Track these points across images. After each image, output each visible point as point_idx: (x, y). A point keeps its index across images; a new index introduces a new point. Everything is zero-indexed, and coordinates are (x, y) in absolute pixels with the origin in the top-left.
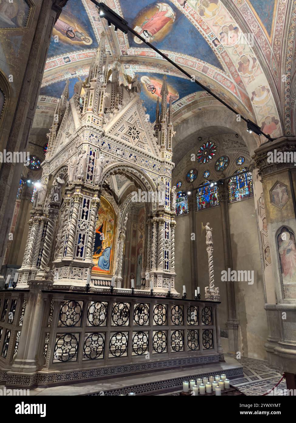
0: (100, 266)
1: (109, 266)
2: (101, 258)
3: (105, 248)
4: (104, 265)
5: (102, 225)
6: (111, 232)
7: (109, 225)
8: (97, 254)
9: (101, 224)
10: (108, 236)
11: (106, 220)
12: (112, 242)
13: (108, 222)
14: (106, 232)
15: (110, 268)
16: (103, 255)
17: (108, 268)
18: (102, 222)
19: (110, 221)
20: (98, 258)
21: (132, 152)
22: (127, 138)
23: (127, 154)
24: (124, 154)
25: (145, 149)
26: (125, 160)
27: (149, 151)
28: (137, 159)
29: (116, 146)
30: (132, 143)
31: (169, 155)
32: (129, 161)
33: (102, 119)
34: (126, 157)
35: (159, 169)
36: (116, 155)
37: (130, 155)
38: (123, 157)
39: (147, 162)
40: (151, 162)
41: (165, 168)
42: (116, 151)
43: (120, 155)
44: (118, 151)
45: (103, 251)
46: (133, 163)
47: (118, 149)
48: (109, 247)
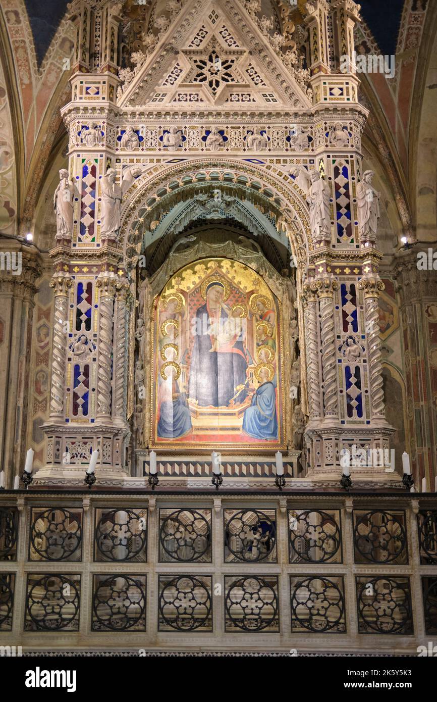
0: (250, 431)
1: (276, 428)
2: (251, 411)
3: (258, 385)
4: (261, 428)
6: (271, 344)
7: (261, 327)
8: (238, 403)
12: (275, 369)
13: (257, 320)
14: (255, 346)
15: (279, 432)
16: (255, 404)
17: (274, 434)
19: (262, 317)
20: (240, 412)
21: (208, 125)
22: (190, 95)
23: (194, 136)
24: (184, 139)
25: (254, 101)
26: (188, 153)
27: (270, 98)
28: (228, 137)
29: (160, 127)
30: (209, 100)
31: (341, 86)
32: (202, 150)
33: (107, 77)
34: (191, 144)
35: (310, 139)
36: (160, 150)
37: (204, 134)
38: (183, 148)
39: (265, 132)
40: (280, 128)
41: (326, 129)
42: (161, 139)
43: (173, 146)
44: (165, 139)
45: (252, 394)
46: (213, 151)
47: (165, 132)
48: (271, 383)
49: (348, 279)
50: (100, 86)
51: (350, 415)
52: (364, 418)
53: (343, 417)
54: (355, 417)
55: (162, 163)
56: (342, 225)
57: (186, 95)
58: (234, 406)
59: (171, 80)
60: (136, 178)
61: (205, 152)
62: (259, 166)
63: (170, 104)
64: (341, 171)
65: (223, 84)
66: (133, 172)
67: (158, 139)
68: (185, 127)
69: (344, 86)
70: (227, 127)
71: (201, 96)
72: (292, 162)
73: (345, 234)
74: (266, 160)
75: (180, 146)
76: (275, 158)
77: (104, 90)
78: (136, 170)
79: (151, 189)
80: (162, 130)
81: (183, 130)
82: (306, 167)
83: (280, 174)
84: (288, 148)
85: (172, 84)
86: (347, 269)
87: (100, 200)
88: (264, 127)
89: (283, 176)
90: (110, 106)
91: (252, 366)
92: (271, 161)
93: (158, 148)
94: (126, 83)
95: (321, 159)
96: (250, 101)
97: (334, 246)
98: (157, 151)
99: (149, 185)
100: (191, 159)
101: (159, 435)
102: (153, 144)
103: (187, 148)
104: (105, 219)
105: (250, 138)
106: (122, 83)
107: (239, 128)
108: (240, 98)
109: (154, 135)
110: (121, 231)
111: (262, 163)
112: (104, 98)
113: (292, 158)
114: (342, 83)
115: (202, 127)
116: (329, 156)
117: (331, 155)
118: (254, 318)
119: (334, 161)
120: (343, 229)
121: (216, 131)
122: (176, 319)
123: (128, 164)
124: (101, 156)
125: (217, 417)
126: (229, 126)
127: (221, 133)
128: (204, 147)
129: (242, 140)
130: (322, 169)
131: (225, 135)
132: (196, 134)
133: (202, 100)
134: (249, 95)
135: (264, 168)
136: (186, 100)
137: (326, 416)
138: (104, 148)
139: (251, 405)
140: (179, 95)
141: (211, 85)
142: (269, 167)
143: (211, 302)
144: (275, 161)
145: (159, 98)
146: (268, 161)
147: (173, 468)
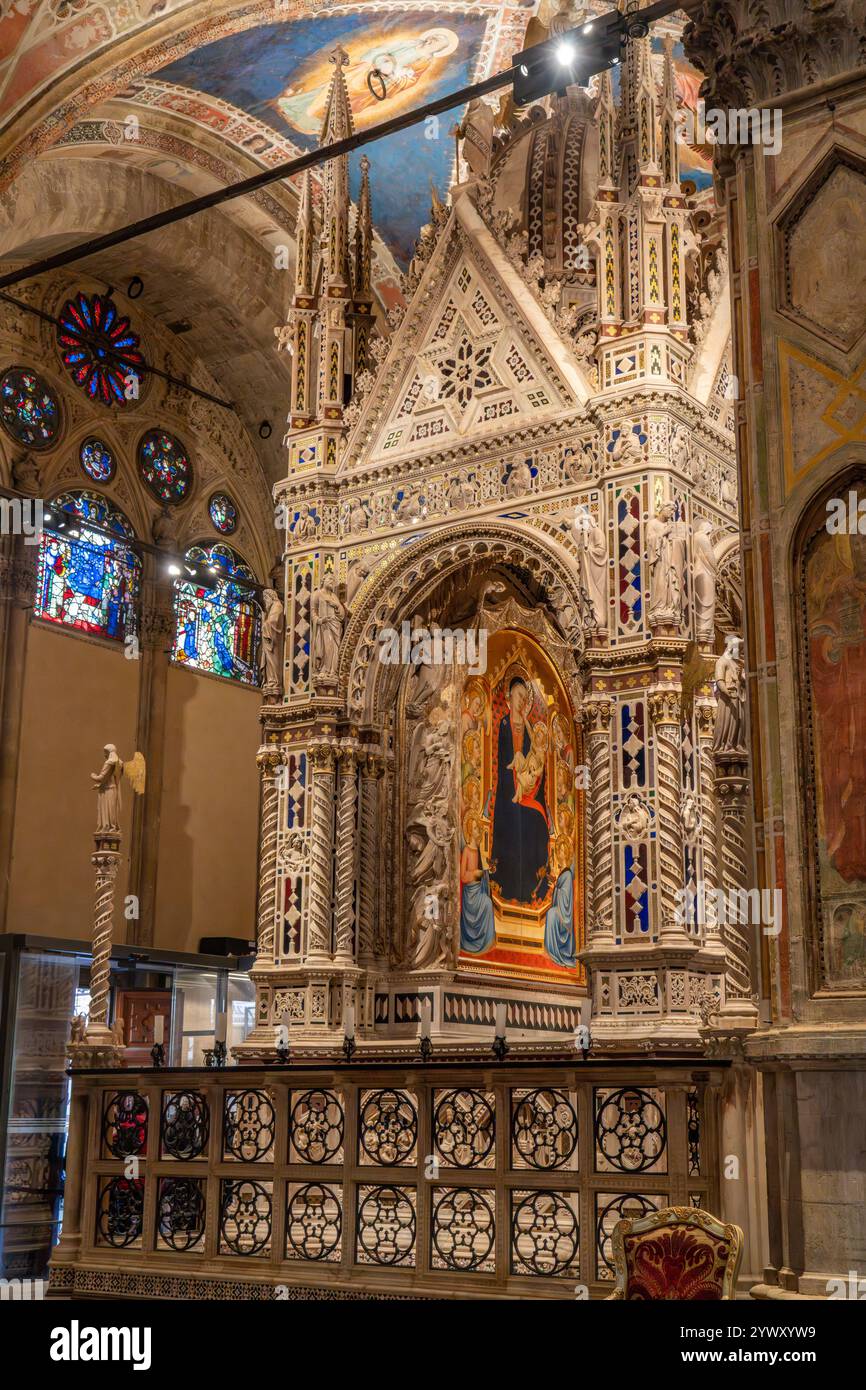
0: (551, 951)
1: (574, 949)
2: (552, 915)
3: (559, 870)
4: (561, 946)
5: (545, 774)
7: (561, 771)
8: (540, 900)
9: (541, 770)
16: (556, 904)
17: (572, 958)
18: (543, 761)
19: (563, 753)
22: (432, 424)
26: (427, 522)
27: (539, 400)
29: (393, 489)
30: (455, 427)
33: (322, 430)
38: (421, 515)
42: (395, 506)
46: (461, 512)
47: (399, 494)
48: (569, 869)
49: (631, 697)
50: (316, 444)
51: (630, 928)
52: (650, 933)
53: (618, 932)
54: (638, 931)
56: (628, 603)
57: (427, 425)
59: (408, 406)
60: (366, 577)
61: (449, 516)
62: (517, 523)
64: (629, 507)
65: (476, 393)
66: (359, 570)
68: (425, 481)
69: (636, 353)
71: (447, 422)
73: (631, 618)
74: (528, 511)
76: (541, 504)
77: (321, 449)
78: (363, 567)
79: (381, 593)
80: (395, 491)
81: (422, 485)
82: (586, 508)
83: (545, 528)
84: (563, 480)
85: (409, 412)
86: (631, 678)
88: (531, 454)
89: (550, 531)
92: (536, 510)
93: (390, 523)
94: (351, 428)
96: (510, 412)
98: (389, 528)
101: (461, 945)
102: (384, 519)
103: (427, 514)
105: (510, 478)
106: (347, 429)
107: (496, 463)
108: (498, 410)
109: (385, 502)
111: (524, 516)
112: (319, 464)
113: (565, 499)
114: (633, 349)
115: (446, 475)
116: (611, 486)
117: (614, 482)
119: (618, 492)
120: (628, 609)
121: (465, 477)
124: (318, 555)
126: (482, 464)
129: (498, 482)
133: (447, 430)
134: (510, 402)
136: (427, 435)
138: (320, 543)
139: (552, 905)
140: (419, 428)
141: (461, 399)
142: (531, 522)
143: (514, 711)
145: (392, 441)
146: (532, 511)
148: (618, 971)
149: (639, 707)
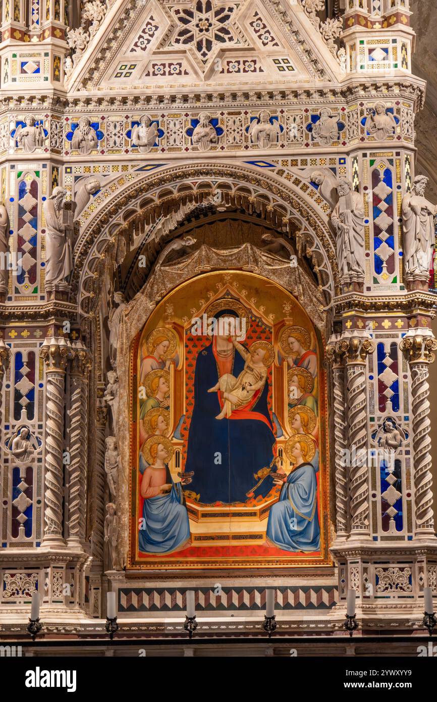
0: (277, 540)
1: (317, 534)
2: (279, 509)
3: (291, 468)
4: (293, 534)
5: (267, 386)
6: (310, 402)
7: (295, 378)
8: (260, 497)
9: (261, 383)
10: (298, 423)
11: (282, 360)
12: (316, 442)
13: (289, 367)
14: (286, 407)
15: (321, 541)
16: (286, 497)
17: (314, 542)
18: (264, 375)
19: (298, 362)
20: (263, 511)
21: (195, 112)
22: (170, 65)
23: (176, 128)
24: (161, 133)
25: (261, 70)
26: (167, 155)
27: (285, 66)
28: (224, 128)
29: (127, 117)
30: (196, 73)
31: (384, 46)
32: (187, 149)
33: (50, 47)
34: (172, 142)
35: (341, 126)
36: (127, 151)
37: (189, 126)
38: (160, 147)
39: (276, 118)
40: (297, 112)
41: (362, 113)
42: (129, 134)
43: (145, 146)
44: (134, 136)
45: (281, 483)
46: (203, 152)
47: (134, 123)
48: (309, 464)
49: (388, 336)
50: (41, 59)
51: (386, 527)
52: (404, 532)
53: (375, 531)
54: (393, 531)
55: (131, 170)
56: (382, 257)
57: (164, 65)
58: (255, 502)
59: (142, 43)
60: (94, 194)
61: (191, 153)
62: (266, 171)
63: (140, 81)
64: (382, 176)
65: (217, 46)
66: (89, 187)
67: (124, 135)
68: (163, 116)
69: (390, 46)
70: (222, 114)
71: (185, 66)
72: (314, 162)
73: (385, 270)
74: (277, 162)
75: (155, 145)
76: (290, 159)
77: (47, 64)
78: (93, 185)
79: (115, 212)
80: (130, 120)
81: (160, 119)
82: (334, 170)
83: (297, 182)
84: (310, 142)
85: (144, 49)
86: (386, 321)
87: (43, 231)
88: (276, 112)
89: (301, 185)
90: (55, 94)
91: (282, 438)
92: (285, 163)
93: (124, 148)
94: (78, 51)
95: (355, 158)
96: (255, 70)
97: (369, 289)
98: (123, 153)
99: (111, 207)
100: (171, 165)
101: (142, 548)
102: (118, 144)
103: (166, 148)
104: (50, 262)
105: (255, 128)
106: (73, 51)
107: (239, 113)
108: (242, 66)
109: (118, 128)
110: (73, 277)
111: (271, 166)
112: (46, 79)
113: (314, 157)
114: (386, 41)
115: (187, 115)
116: (365, 155)
117: (368, 152)
118: (285, 364)
119: (372, 162)
120: (382, 262)
121: (207, 122)
122: (166, 368)
123: (82, 174)
124: (44, 166)
125: (228, 519)
126: (225, 112)
127: (213, 122)
128: (189, 146)
129: (244, 131)
130: (356, 172)
131: (219, 125)
132: (178, 126)
133: (186, 73)
134: (255, 62)
135: (274, 175)
136: (164, 74)
137: (354, 531)
138: (48, 155)
139: (279, 500)
140: (154, 65)
141: (199, 47)
142: (280, 173)
143: (219, 341)
144: (289, 162)
145: (125, 72)
146: (280, 162)
147: (163, 599)
148: (375, 563)
149: (394, 345)
